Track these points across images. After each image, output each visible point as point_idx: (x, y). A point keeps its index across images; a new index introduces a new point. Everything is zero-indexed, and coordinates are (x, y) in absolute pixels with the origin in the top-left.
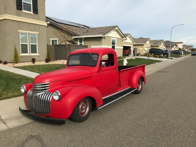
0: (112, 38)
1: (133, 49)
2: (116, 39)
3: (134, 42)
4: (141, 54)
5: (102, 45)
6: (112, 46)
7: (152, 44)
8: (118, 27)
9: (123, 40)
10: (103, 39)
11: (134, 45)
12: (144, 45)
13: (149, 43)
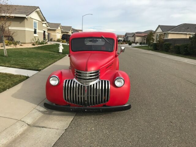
0: (34, 20)
1: (47, 34)
2: (38, 21)
3: (48, 27)
4: (53, 39)
5: (25, 27)
6: (34, 29)
7: (62, 30)
8: (39, 8)
9: (43, 23)
10: (26, 20)
11: (49, 30)
12: (56, 30)
13: (60, 29)
